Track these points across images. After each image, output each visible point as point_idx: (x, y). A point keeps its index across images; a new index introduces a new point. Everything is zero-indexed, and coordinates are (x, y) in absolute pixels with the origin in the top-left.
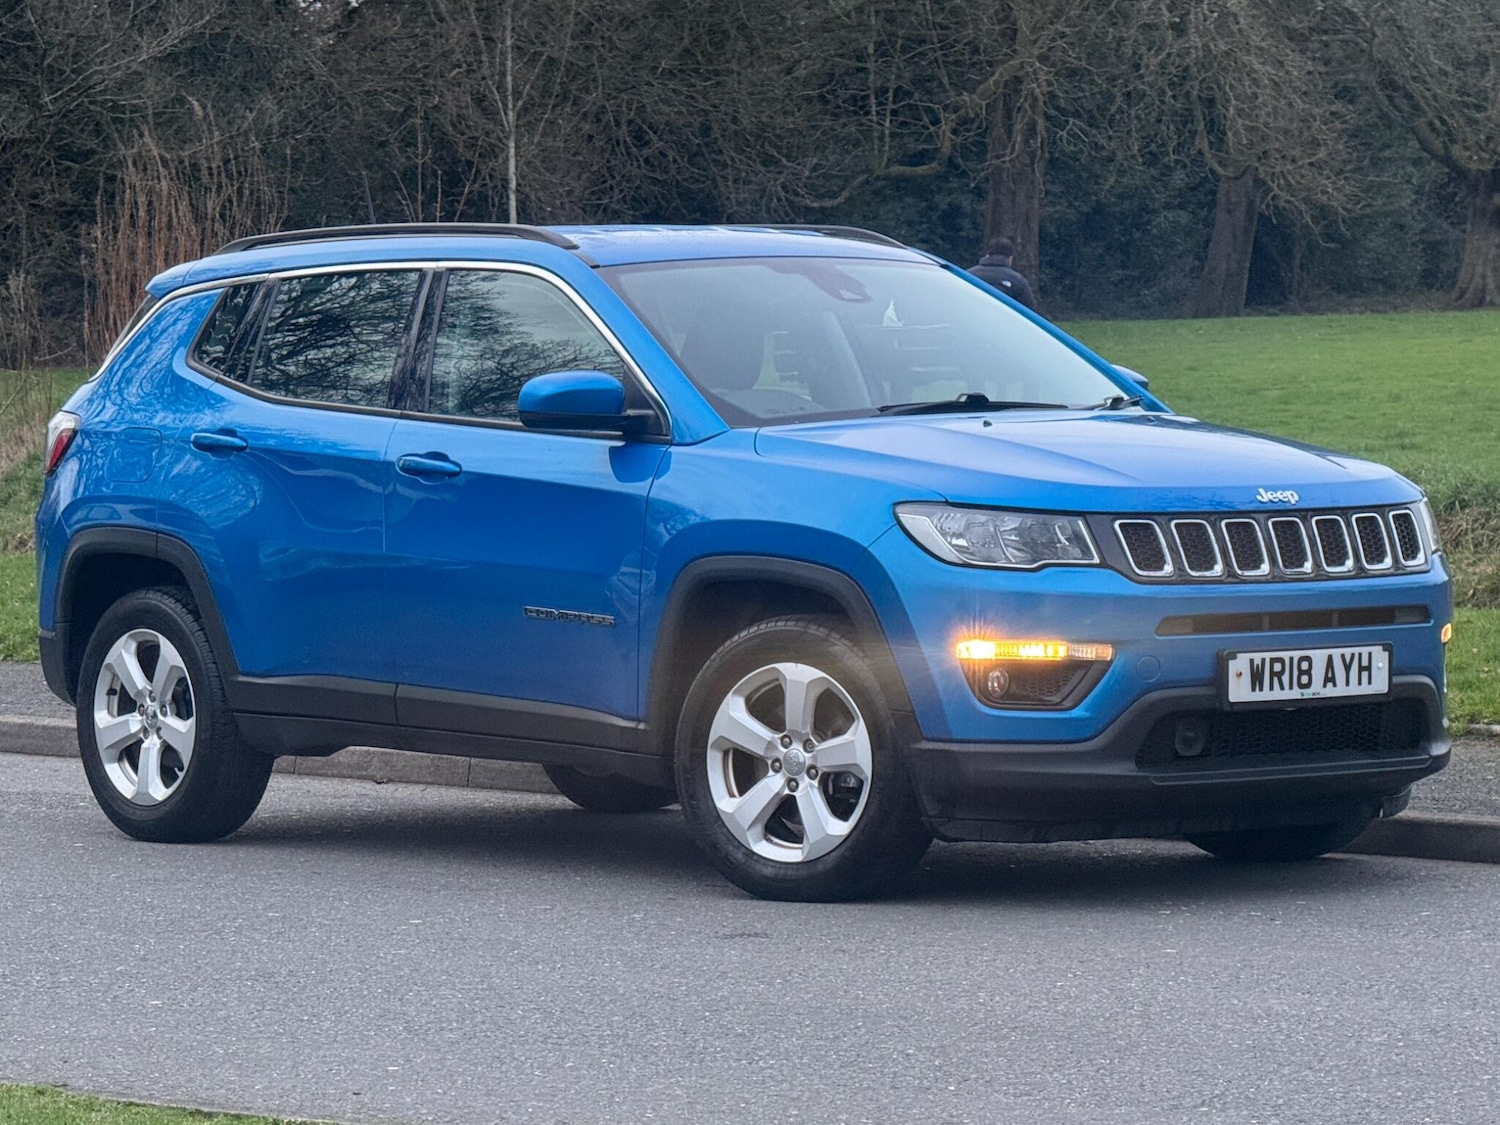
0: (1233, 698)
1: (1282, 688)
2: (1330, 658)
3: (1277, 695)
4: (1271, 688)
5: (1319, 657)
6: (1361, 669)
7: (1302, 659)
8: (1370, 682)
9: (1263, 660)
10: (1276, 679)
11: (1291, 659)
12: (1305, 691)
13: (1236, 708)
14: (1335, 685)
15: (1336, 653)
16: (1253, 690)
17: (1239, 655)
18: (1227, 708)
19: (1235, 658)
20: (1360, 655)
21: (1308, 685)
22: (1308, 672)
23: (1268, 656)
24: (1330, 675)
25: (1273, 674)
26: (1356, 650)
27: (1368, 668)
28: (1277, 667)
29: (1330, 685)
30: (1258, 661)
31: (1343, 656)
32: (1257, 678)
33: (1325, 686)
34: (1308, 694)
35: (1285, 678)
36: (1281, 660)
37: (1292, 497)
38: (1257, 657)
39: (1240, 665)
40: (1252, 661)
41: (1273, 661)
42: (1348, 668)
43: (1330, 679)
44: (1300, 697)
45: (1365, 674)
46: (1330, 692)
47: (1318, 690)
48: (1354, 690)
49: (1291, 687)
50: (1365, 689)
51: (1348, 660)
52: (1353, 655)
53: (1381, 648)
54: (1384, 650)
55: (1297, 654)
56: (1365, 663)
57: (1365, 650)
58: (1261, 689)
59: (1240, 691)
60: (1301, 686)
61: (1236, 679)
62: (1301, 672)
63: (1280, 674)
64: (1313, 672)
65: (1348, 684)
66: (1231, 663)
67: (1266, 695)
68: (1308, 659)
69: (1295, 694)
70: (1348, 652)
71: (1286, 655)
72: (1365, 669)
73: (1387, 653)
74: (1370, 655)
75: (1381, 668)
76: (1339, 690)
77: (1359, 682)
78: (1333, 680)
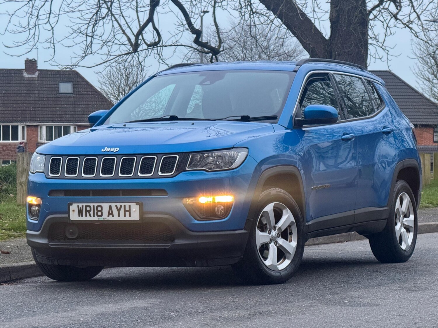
0: (72, 218)
1: (90, 216)
2: (110, 207)
3: (88, 218)
4: (86, 216)
5: (106, 207)
6: (125, 211)
7: (98, 207)
8: (130, 216)
9: (83, 206)
10: (88, 213)
11: (94, 206)
12: (100, 218)
13: (73, 222)
14: (113, 216)
15: (113, 205)
16: (79, 216)
17: (73, 204)
18: (71, 222)
19: (72, 205)
20: (125, 206)
21: (101, 215)
22: (101, 211)
23: (84, 205)
24: (111, 212)
25: (86, 211)
26: (123, 204)
27: (129, 211)
28: (88, 209)
29: (111, 216)
31: (116, 206)
32: (80, 212)
33: (108, 216)
34: (101, 219)
35: (92, 213)
36: (90, 207)
37: (115, 150)
38: (80, 205)
39: (74, 207)
40: (78, 206)
41: (86, 206)
42: (119, 210)
43: (111, 213)
44: (98, 220)
45: (127, 213)
46: (111, 218)
47: (105, 217)
48: (122, 218)
49: (94, 216)
50: (127, 218)
51: (119, 207)
52: (121, 206)
53: (135, 204)
54: (136, 205)
55: (96, 205)
56: (127, 208)
57: (127, 205)
58: (82, 216)
59: (74, 216)
60: (98, 216)
61: (73, 212)
62: (98, 211)
63: (89, 211)
64: (103, 211)
65: (119, 216)
66: (71, 207)
67: (84, 218)
68: (101, 207)
69: (96, 218)
70: (119, 205)
71: (91, 205)
72: (127, 211)
73: (138, 206)
74: (130, 206)
75: (135, 211)
76: (116, 218)
77: (125, 216)
78: (112, 214)
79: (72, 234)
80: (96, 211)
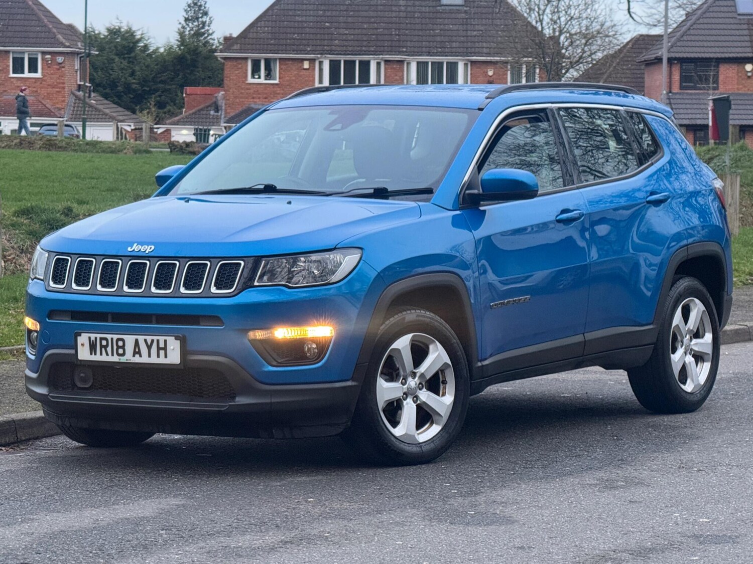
0: (80, 357)
1: (107, 354)
2: (137, 341)
3: (104, 358)
4: (101, 354)
5: (130, 340)
6: (159, 349)
7: (118, 340)
8: (166, 357)
9: (96, 338)
10: (103, 349)
11: (112, 339)
12: (121, 357)
13: (82, 363)
14: (141, 356)
15: (141, 338)
16: (91, 354)
17: (82, 334)
18: (79, 363)
19: (80, 335)
20: (158, 341)
21: (123, 354)
22: (123, 347)
23: (99, 336)
24: (137, 350)
25: (102, 346)
26: (155, 338)
27: (165, 349)
28: (104, 343)
29: (137, 356)
30: (93, 339)
31: (145, 340)
32: (93, 347)
33: (134, 356)
34: (123, 359)
35: (109, 349)
36: (106, 339)
37: (148, 249)
38: (93, 336)
39: (83, 339)
40: (90, 338)
41: (101, 339)
42: (149, 347)
43: (137, 352)
44: (118, 361)
45: (162, 353)
46: (137, 359)
47: (129, 357)
48: (154, 360)
49: (113, 355)
50: (162, 360)
51: (149, 342)
52: (153, 341)
53: (174, 338)
54: (176, 339)
55: (115, 337)
56: (162, 345)
57: (162, 339)
58: (95, 354)
59: (84, 354)
60: (118, 354)
61: (82, 347)
62: (118, 347)
63: (106, 347)
64: (126, 347)
65: (149, 356)
66: (79, 338)
67: (97, 358)
68: (123, 340)
69: (115, 359)
70: (149, 339)
71: (109, 337)
72: (162, 349)
73: (179, 342)
74: (165, 341)
75: (173, 349)
76: (144, 359)
77: (158, 356)
78: (139, 353)
79: (84, 380)
80: (115, 347)
